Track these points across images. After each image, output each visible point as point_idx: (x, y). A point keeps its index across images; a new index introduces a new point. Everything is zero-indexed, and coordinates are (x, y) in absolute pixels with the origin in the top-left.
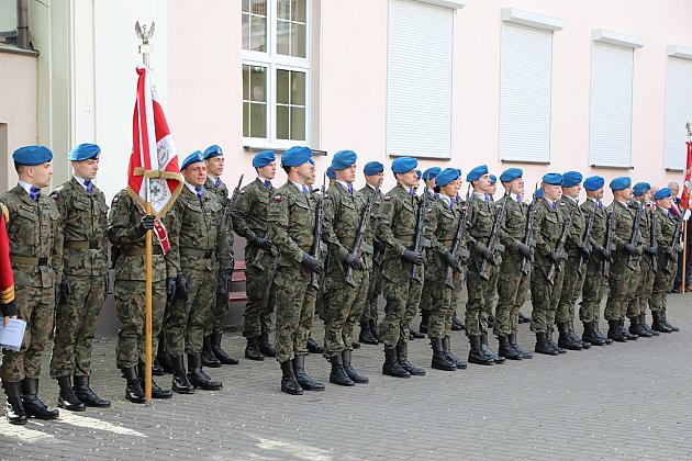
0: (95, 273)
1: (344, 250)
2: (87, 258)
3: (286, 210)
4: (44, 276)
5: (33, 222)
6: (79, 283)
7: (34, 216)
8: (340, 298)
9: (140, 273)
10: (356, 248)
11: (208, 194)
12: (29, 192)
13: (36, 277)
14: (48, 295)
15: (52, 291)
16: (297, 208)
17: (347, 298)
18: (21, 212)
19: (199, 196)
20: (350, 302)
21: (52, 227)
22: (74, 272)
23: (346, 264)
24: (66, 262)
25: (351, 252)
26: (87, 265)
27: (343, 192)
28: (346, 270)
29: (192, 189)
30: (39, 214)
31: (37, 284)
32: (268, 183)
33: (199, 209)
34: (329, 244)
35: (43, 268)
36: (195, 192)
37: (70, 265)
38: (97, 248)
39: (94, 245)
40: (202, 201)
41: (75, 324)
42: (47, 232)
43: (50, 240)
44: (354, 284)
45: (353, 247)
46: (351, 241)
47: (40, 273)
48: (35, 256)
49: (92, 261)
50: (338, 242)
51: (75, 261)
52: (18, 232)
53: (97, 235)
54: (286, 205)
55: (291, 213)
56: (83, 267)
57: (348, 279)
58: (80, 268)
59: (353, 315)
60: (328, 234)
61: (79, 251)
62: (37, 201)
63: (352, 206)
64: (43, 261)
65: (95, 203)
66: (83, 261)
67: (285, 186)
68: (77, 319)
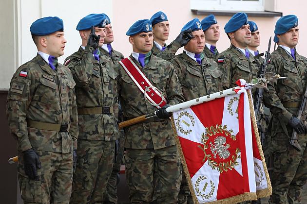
0: (107, 138)
1: (288, 114)
2: (100, 123)
3: (229, 73)
4: (64, 142)
5: (53, 90)
6: (92, 148)
7: (54, 85)
8: (284, 161)
9: (140, 142)
10: (301, 112)
11: (208, 61)
12: (48, 61)
13: (58, 143)
14: (68, 160)
15: (71, 157)
16: (238, 72)
17: (290, 162)
18: (43, 81)
19: (199, 62)
20: (295, 165)
21: (69, 96)
22: (89, 137)
23: (291, 128)
24: (81, 128)
25: (295, 116)
26: (100, 130)
27: (286, 57)
28: (291, 134)
29: (192, 56)
30: (58, 82)
31: (58, 150)
32: (213, 48)
33: (198, 73)
34: (272, 108)
35: (63, 134)
36: (195, 59)
37: (85, 130)
38: (109, 114)
39: (106, 111)
40: (203, 68)
41: (88, 189)
42: (66, 100)
43: (69, 108)
44: (299, 147)
45: (298, 111)
46: (295, 105)
47: (61, 139)
48: (57, 122)
49: (104, 126)
50: (281, 106)
51: (89, 126)
52: (39, 101)
53: (108, 101)
54: (228, 67)
55: (232, 76)
56: (96, 132)
57: (292, 142)
58: (94, 133)
59: (299, 179)
60: (270, 98)
61: (92, 117)
62: (56, 70)
63: (295, 70)
64: (63, 128)
65: (104, 70)
66: (96, 127)
67: (229, 50)
68: (91, 184)
